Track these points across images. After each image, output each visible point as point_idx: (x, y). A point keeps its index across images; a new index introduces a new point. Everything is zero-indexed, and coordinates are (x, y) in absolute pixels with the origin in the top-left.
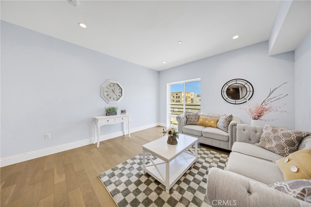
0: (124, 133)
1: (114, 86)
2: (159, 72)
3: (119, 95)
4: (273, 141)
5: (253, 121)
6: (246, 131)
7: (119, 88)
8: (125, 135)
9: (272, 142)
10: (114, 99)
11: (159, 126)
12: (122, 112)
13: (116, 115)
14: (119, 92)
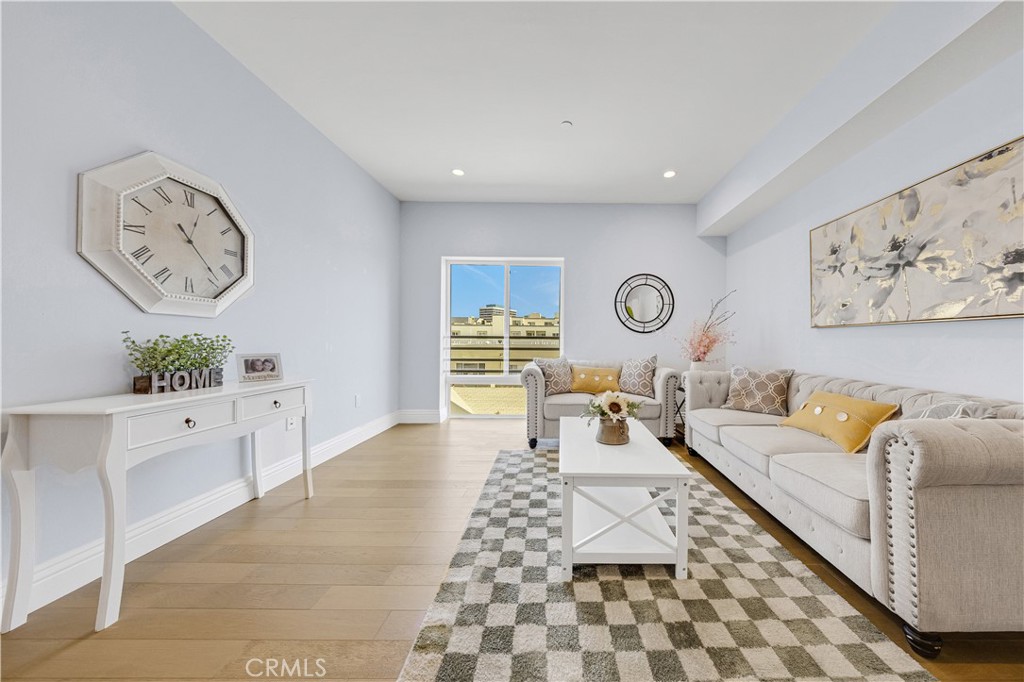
0: (253, 485)
1: (191, 205)
2: (401, 203)
3: (224, 268)
4: (756, 392)
5: (693, 364)
6: (705, 384)
7: (226, 224)
8: (261, 496)
9: (754, 394)
10: (189, 286)
11: (400, 426)
12: (251, 366)
13: (220, 383)
14: (227, 252)
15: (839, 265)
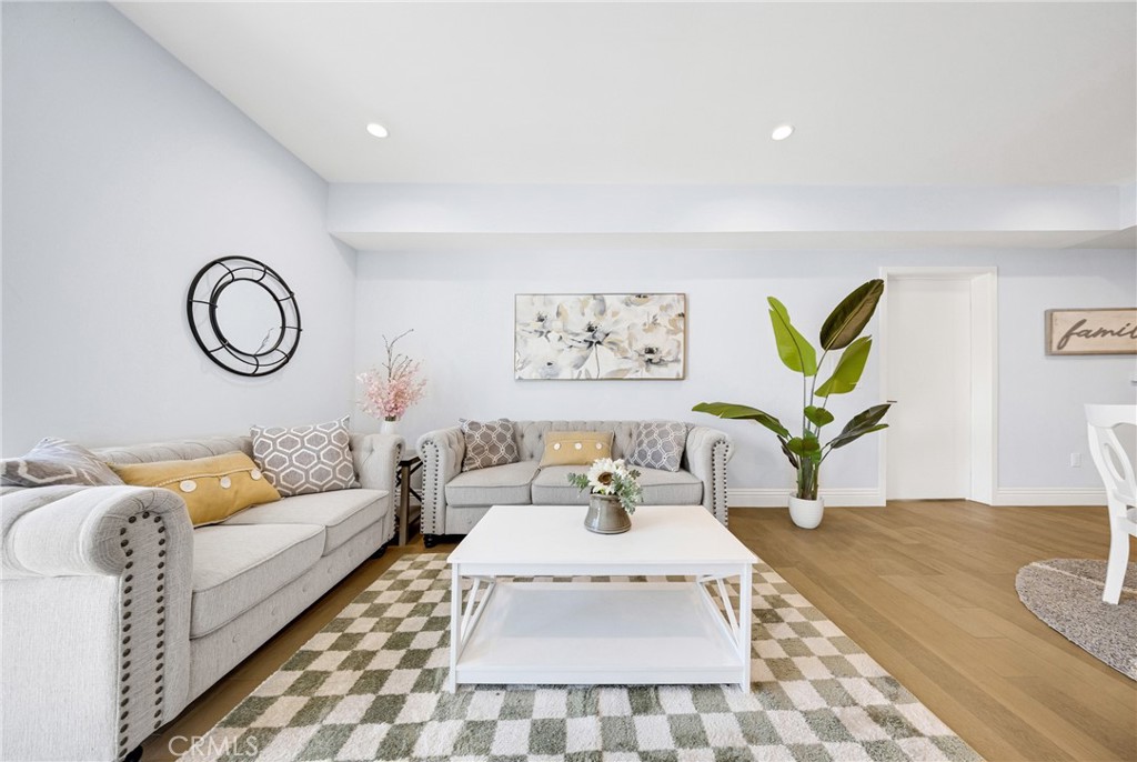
15: (545, 331)
